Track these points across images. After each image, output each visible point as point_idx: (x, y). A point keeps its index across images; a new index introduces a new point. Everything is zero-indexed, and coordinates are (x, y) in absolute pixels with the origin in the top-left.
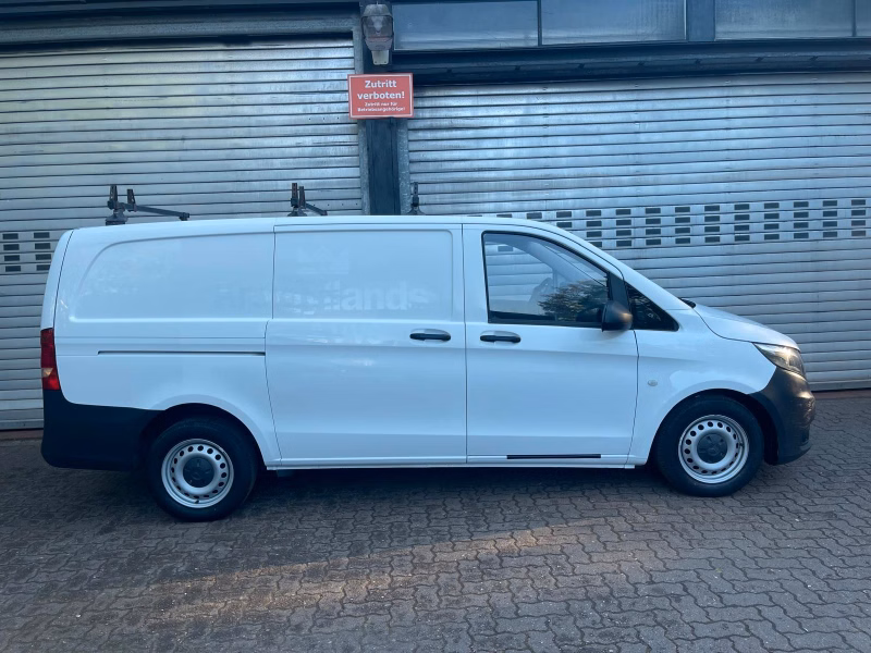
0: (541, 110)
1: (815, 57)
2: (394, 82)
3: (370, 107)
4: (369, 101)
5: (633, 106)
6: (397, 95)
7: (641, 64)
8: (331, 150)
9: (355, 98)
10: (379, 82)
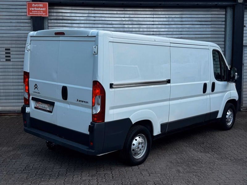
0: (93, 15)
1: (178, 4)
2: (42, 5)
3: (34, 13)
4: (33, 11)
5: (123, 16)
6: (43, 9)
7: (123, 4)
8: (22, 25)
9: (29, 9)
10: (37, 5)
